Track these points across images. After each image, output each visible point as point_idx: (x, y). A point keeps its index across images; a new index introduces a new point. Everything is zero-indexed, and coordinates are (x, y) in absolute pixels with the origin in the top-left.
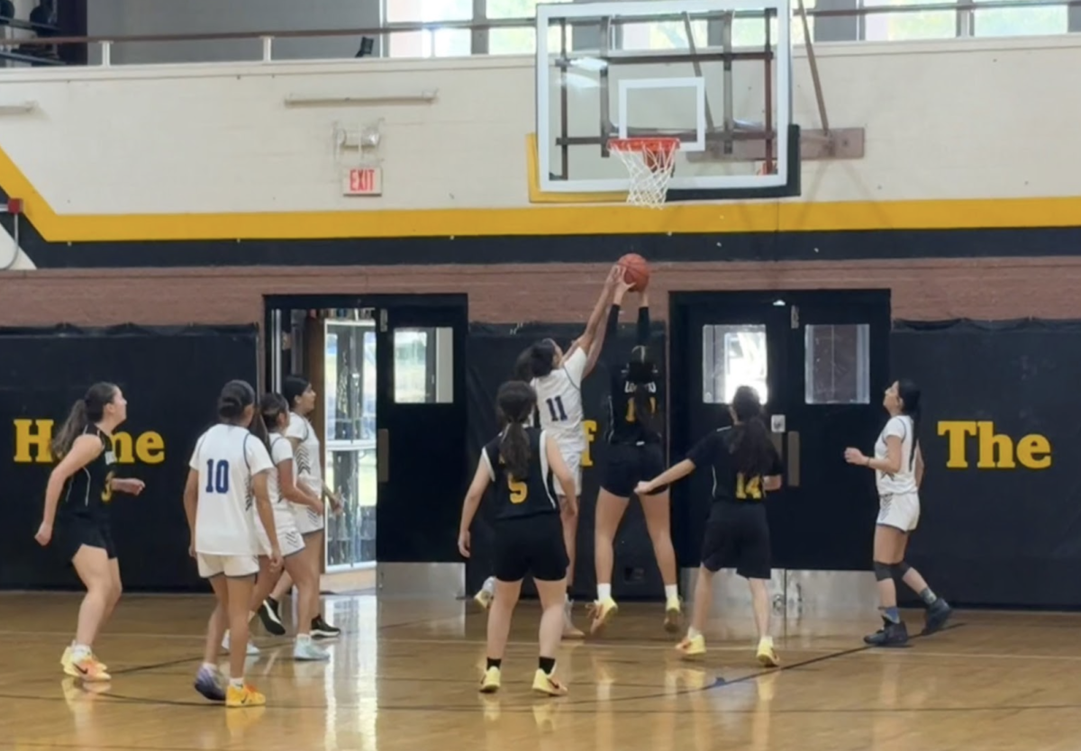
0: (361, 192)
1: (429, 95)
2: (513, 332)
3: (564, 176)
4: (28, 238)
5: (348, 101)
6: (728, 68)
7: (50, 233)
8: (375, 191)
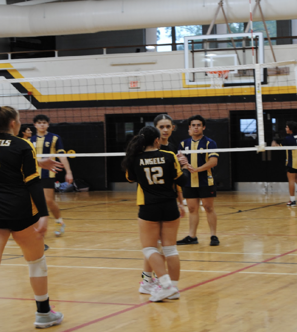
0: (133, 87)
1: (154, 62)
2: (181, 122)
3: (194, 81)
4: (34, 101)
5: (130, 64)
6: (244, 52)
7: (40, 100)
8: (138, 87)
